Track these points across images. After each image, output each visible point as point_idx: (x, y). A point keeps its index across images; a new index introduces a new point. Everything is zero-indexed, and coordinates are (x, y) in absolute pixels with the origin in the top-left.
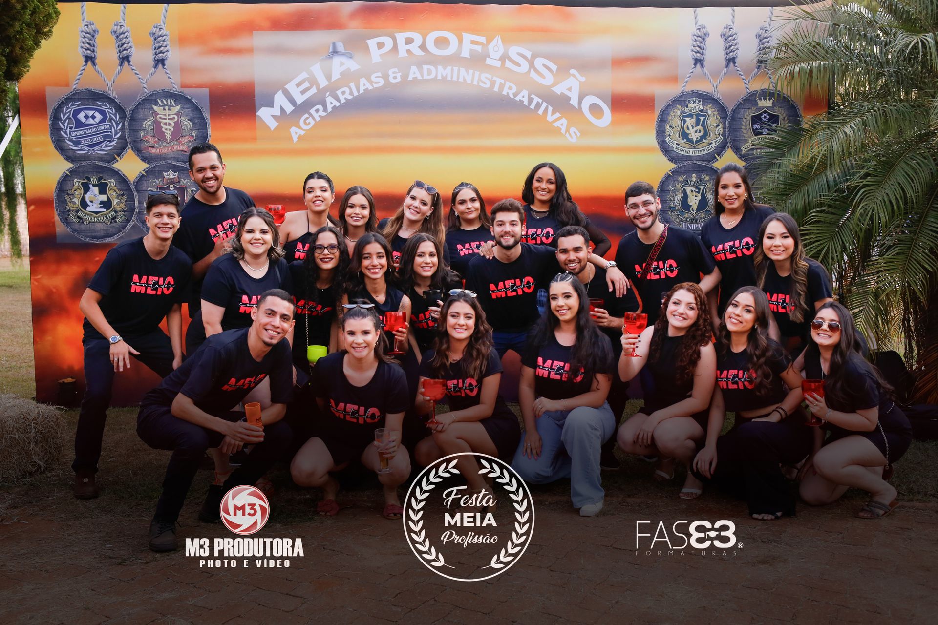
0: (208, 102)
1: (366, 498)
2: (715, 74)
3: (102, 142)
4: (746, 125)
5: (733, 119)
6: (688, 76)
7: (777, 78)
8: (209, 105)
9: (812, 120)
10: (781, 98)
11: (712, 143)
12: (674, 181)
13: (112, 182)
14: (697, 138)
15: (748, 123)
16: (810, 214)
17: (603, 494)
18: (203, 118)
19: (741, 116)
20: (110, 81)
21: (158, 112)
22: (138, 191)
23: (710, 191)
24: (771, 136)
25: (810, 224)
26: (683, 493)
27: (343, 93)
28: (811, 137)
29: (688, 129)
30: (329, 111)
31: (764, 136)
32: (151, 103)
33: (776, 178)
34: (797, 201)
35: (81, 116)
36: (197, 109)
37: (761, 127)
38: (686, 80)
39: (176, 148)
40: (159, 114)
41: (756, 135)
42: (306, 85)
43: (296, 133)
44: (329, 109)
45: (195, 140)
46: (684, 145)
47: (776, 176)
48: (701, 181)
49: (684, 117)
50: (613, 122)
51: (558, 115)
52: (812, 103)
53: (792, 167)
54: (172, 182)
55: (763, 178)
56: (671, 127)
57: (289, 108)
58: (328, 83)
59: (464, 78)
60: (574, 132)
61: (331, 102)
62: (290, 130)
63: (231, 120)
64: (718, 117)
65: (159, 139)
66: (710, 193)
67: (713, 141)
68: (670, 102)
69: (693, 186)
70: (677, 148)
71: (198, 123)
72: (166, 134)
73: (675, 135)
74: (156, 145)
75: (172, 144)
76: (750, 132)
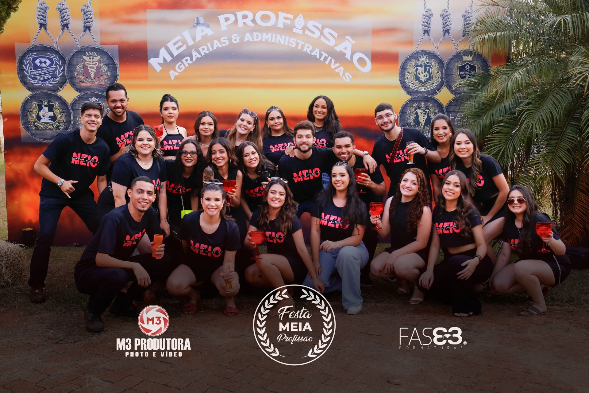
1: (214, 303)
2: (437, 40)
3: (51, 78)
5: (448, 68)
6: (420, 41)
7: (474, 42)
8: (118, 56)
9: (496, 69)
10: (477, 54)
11: (434, 83)
12: (410, 107)
13: (57, 104)
14: (425, 80)
15: (457, 71)
16: (494, 127)
17: (362, 301)
18: (114, 64)
19: (452, 66)
20: (55, 40)
21: (86, 60)
22: (73, 110)
24: (471, 79)
25: (494, 134)
26: (412, 300)
27: (203, 49)
28: (495, 79)
29: (419, 74)
30: (194, 61)
31: (467, 79)
32: (82, 54)
33: (473, 105)
34: (486, 120)
35: (37, 62)
36: (110, 58)
37: (465, 73)
38: (418, 43)
39: (98, 83)
40: (86, 61)
41: (462, 78)
42: (180, 44)
43: (173, 74)
45: (109, 78)
46: (417, 84)
47: (474, 104)
48: (427, 107)
49: (417, 66)
50: (373, 70)
51: (338, 65)
52: (496, 59)
53: (483, 98)
55: (465, 105)
56: (408, 73)
57: (169, 59)
58: (193, 43)
59: (279, 41)
60: (348, 76)
61: (195, 55)
62: (170, 72)
63: (132, 65)
64: (438, 67)
65: (86, 77)
66: (433, 114)
67: (434, 82)
68: (408, 57)
69: (422, 110)
70: (412, 86)
71: (111, 67)
72: (91, 74)
73: (411, 78)
74: (85, 81)
75: (95, 80)
76: (458, 76)
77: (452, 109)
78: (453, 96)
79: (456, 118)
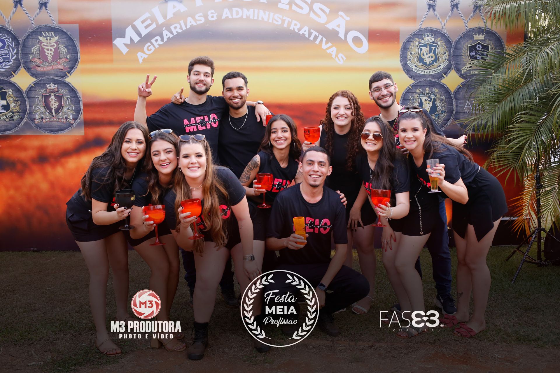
0: (79, 33)
2: (443, 16)
3: (3, 62)
4: (465, 52)
5: (456, 48)
6: (424, 17)
8: (79, 36)
11: (440, 65)
12: (413, 93)
13: (10, 91)
14: (430, 62)
15: (466, 51)
18: (74, 46)
19: (461, 46)
20: (7, 19)
21: (43, 41)
22: (28, 98)
23: (439, 100)
27: (175, 28)
28: (514, 59)
29: (423, 55)
32: (38, 35)
34: (506, 106)
36: (70, 39)
38: (422, 20)
39: (56, 67)
40: (43, 43)
41: (472, 60)
42: (149, 22)
43: (141, 57)
44: (165, 40)
45: (69, 61)
46: (421, 67)
48: (432, 93)
49: (420, 46)
50: (370, 50)
51: (330, 44)
52: (513, 37)
54: (53, 91)
56: (411, 54)
57: (136, 39)
58: (165, 21)
59: (262, 18)
60: (341, 57)
61: (166, 35)
62: (137, 55)
63: (95, 47)
64: (445, 47)
65: (43, 61)
66: (439, 101)
67: (441, 64)
68: (411, 36)
69: (427, 96)
70: (415, 69)
71: (71, 49)
72: (48, 57)
73: (414, 60)
74: (41, 65)
75: (53, 64)
76: (468, 58)
78: (462, 80)
79: (466, 106)
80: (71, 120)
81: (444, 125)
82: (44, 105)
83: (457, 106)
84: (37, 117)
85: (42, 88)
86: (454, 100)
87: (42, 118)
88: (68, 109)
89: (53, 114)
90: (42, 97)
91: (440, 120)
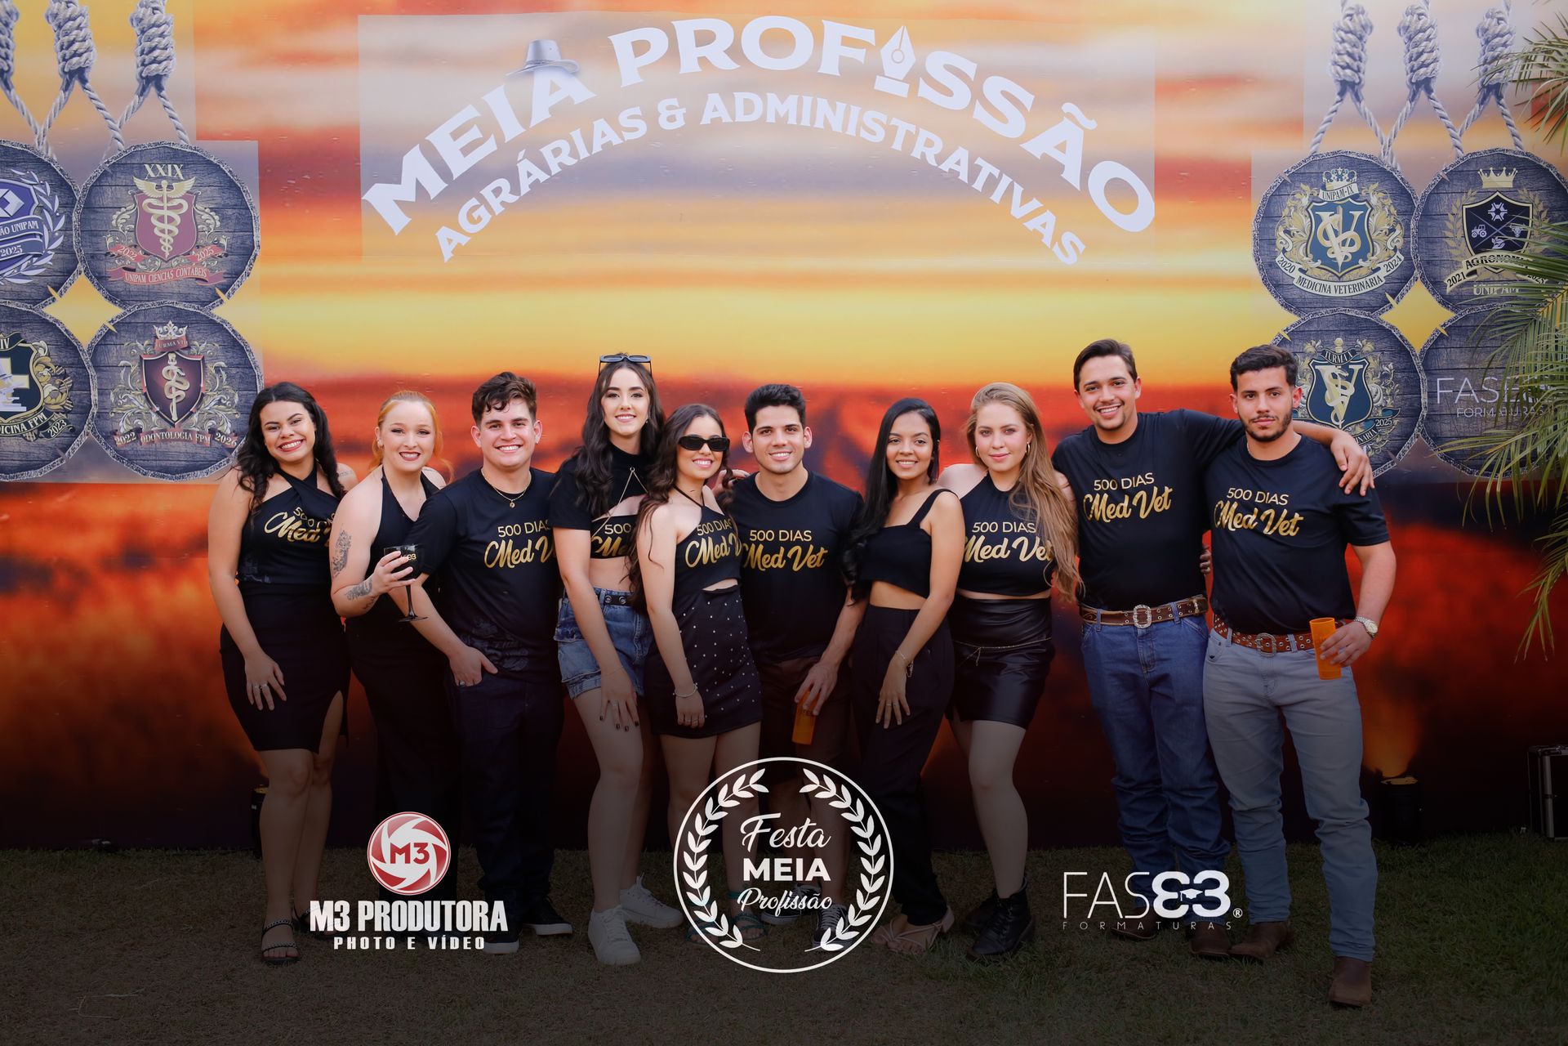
0: (256, 170)
2: (1387, 116)
3: (22, 257)
4: (1455, 225)
5: (1426, 215)
6: (1326, 118)
8: (257, 177)
11: (1379, 269)
13: (41, 347)
14: (1346, 257)
15: (1459, 224)
18: (243, 206)
19: (1443, 209)
20: (40, 124)
21: (146, 192)
22: (97, 367)
27: (557, 152)
29: (1326, 236)
30: (523, 193)
32: (131, 173)
36: (231, 186)
37: (1489, 233)
38: (1322, 128)
39: (184, 272)
40: (146, 197)
41: (1477, 251)
42: (474, 134)
43: (450, 241)
44: (525, 189)
45: (226, 255)
46: (1317, 272)
48: (1353, 353)
49: (1316, 209)
50: (1158, 221)
51: (1035, 204)
54: (173, 348)
56: (1287, 232)
57: (435, 186)
58: (523, 130)
59: (826, 123)
60: (1072, 243)
61: (529, 173)
62: (438, 234)
63: (307, 211)
64: (1393, 210)
65: (146, 253)
66: (1377, 380)
67: (1381, 265)
68: (1286, 176)
69: (1337, 364)
70: (1301, 280)
71: (233, 217)
72: (161, 241)
73: (1298, 250)
74: (140, 266)
75: (176, 263)
76: (1463, 243)
77: (1442, 363)
78: (1447, 315)
79: (1460, 394)
80: (227, 436)
81: (1390, 454)
82: (145, 390)
83: (1432, 395)
84: (123, 427)
85: (141, 338)
86: (1422, 376)
87: (138, 431)
88: (219, 402)
89: (171, 417)
90: (140, 366)
91: (1378, 440)
